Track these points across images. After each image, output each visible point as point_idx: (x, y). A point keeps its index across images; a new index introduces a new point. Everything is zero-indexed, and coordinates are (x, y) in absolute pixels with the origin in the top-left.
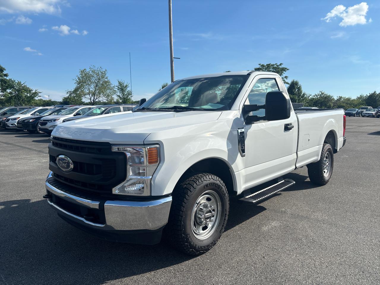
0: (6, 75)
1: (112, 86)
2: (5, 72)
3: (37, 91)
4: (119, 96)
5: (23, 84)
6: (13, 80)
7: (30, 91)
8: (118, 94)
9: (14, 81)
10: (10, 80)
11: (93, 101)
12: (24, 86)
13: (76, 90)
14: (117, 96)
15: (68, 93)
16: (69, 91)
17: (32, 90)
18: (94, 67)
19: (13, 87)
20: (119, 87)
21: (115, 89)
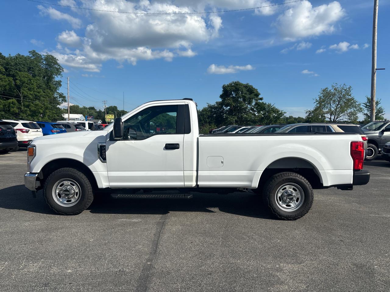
0: (261, 99)
1: (357, 103)
2: (260, 97)
3: (282, 112)
4: (366, 115)
5: (272, 106)
6: (264, 103)
7: (278, 111)
8: (366, 112)
9: (266, 103)
10: (263, 103)
11: (334, 120)
12: (273, 108)
13: (316, 110)
14: (365, 114)
15: (307, 113)
16: (308, 111)
17: (279, 111)
18: (336, 85)
19: (264, 109)
20: (368, 104)
21: (361, 107)
